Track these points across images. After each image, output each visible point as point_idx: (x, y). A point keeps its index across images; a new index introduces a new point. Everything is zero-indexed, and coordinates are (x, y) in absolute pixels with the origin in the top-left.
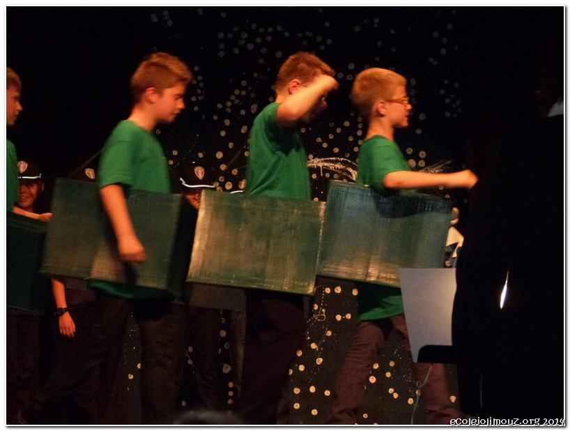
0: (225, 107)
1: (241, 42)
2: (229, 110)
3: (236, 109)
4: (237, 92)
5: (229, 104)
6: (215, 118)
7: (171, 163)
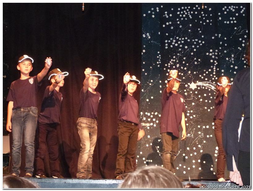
1: (173, 43)
2: (169, 66)
3: (172, 66)
4: (172, 60)
5: (169, 64)
6: (165, 69)
7: (150, 84)
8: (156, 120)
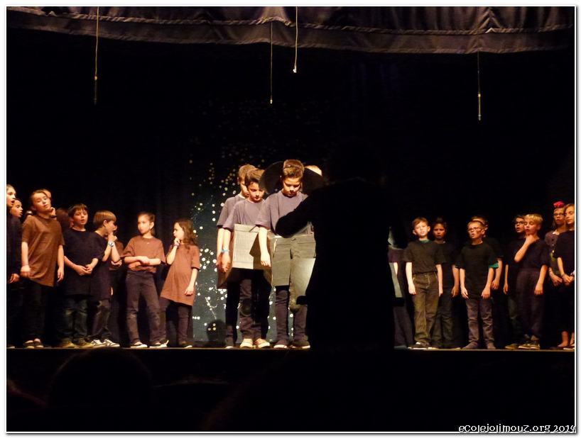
0: (225, 182)
1: (233, 151)
2: (227, 183)
3: (230, 183)
4: (231, 175)
5: (227, 180)
6: (220, 187)
7: (199, 209)
8: (207, 260)
